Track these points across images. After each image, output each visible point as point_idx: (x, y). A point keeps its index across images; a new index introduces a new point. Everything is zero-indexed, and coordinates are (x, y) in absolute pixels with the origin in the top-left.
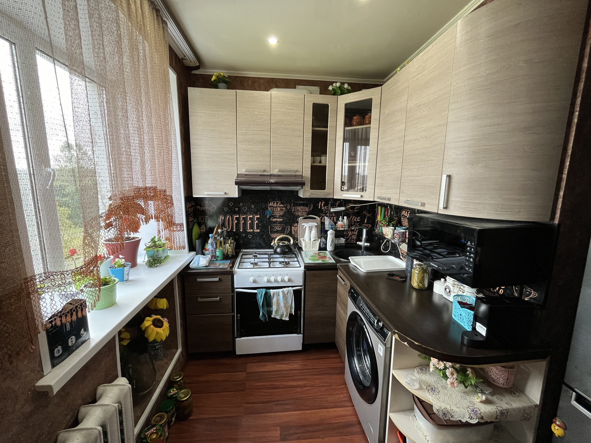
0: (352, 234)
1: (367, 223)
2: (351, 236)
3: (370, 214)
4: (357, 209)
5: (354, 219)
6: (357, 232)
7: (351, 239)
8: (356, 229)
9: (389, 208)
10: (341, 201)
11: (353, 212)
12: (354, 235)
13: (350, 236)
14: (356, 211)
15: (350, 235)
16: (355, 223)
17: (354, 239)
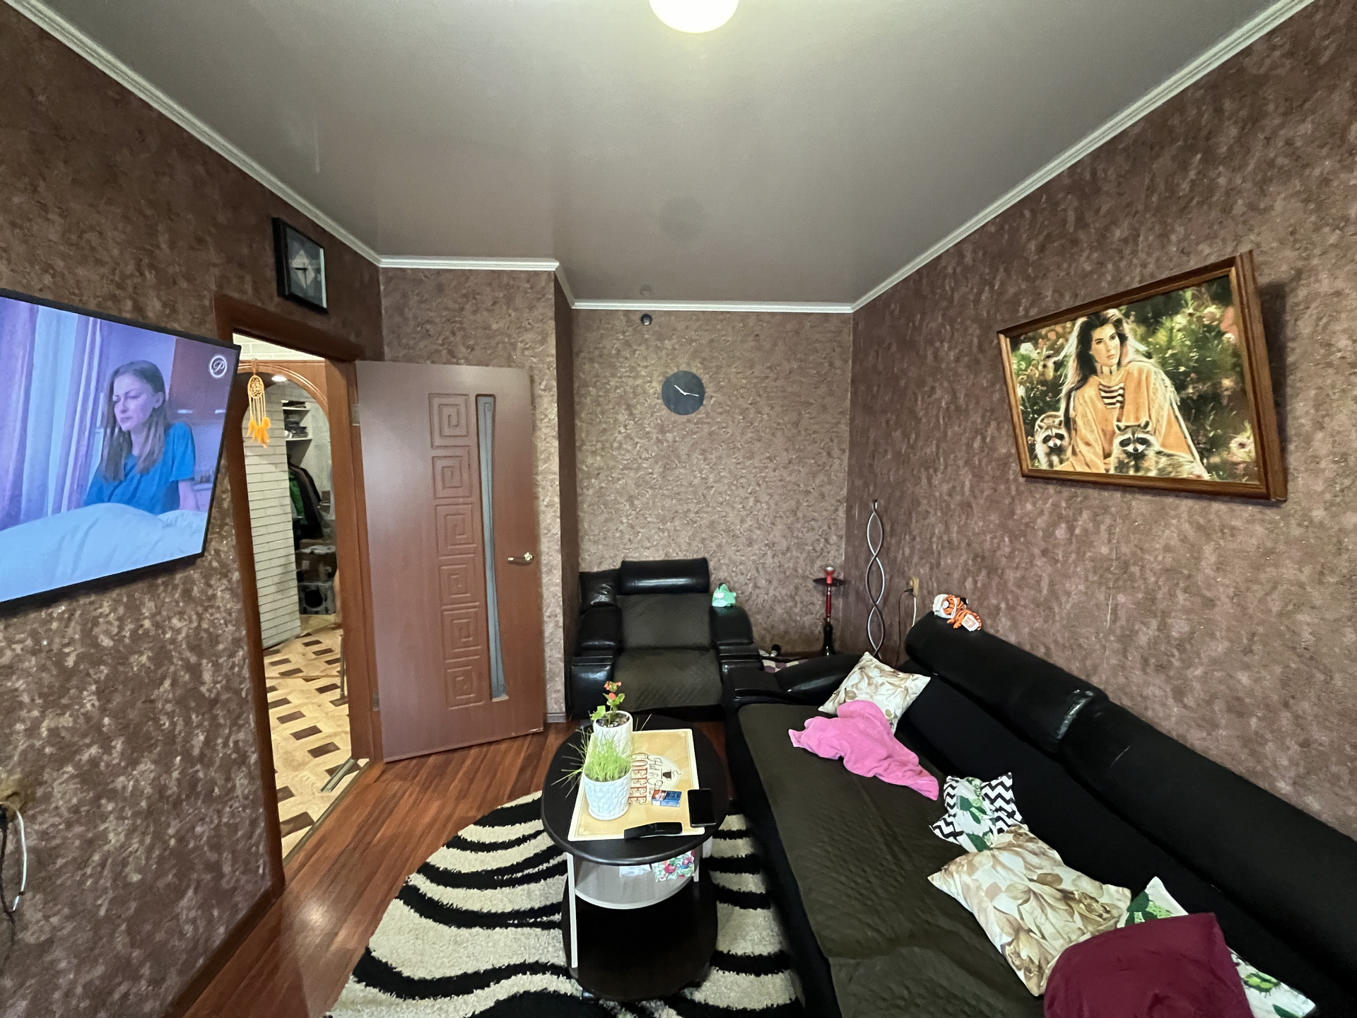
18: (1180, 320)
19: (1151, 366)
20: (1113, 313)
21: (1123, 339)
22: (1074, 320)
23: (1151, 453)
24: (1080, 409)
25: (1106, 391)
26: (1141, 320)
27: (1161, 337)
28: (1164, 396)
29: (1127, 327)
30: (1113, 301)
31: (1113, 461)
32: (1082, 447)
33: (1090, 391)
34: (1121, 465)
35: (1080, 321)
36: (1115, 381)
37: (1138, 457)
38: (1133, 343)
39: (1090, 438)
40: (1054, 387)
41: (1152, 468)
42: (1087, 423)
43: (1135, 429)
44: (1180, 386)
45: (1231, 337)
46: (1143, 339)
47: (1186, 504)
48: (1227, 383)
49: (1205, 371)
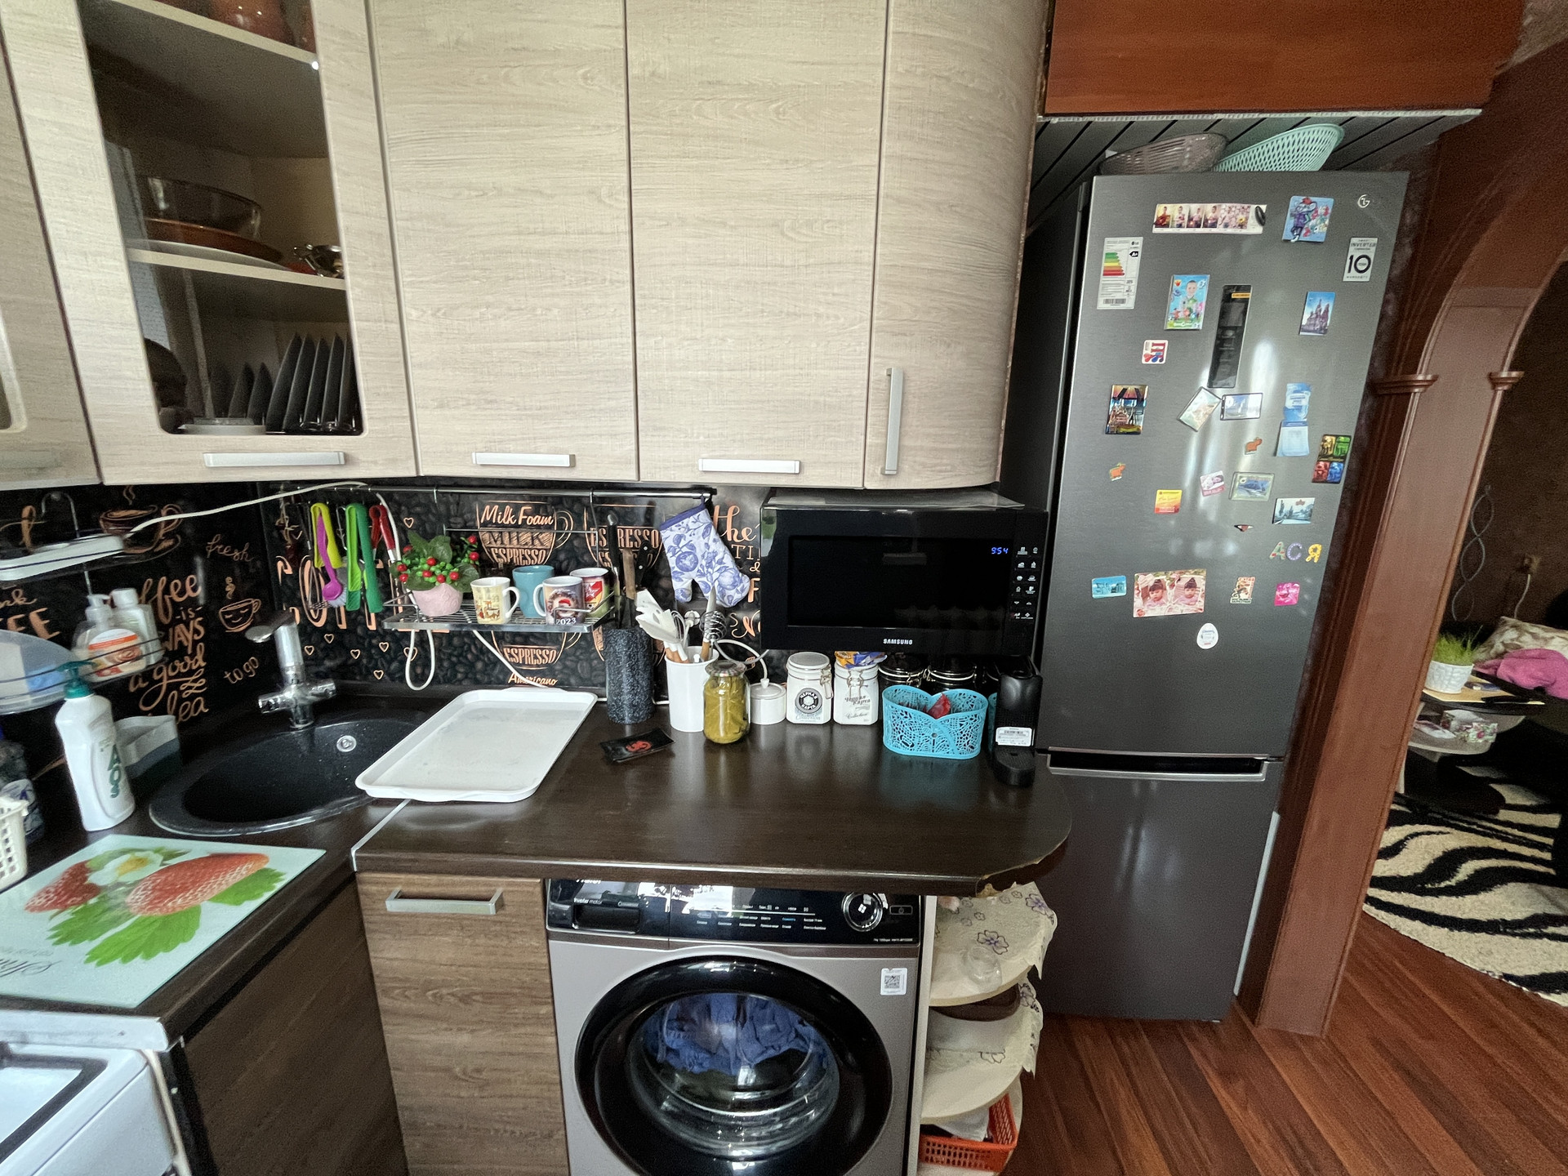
0: (180, 675)
1: (237, 597)
2: (176, 686)
3: (240, 550)
4: (167, 536)
5: (166, 591)
6: (199, 656)
7: (181, 700)
8: (195, 643)
9: (383, 503)
10: (49, 502)
11: (151, 553)
12: (191, 673)
13: (170, 687)
14: (165, 544)
15: (165, 683)
16: (177, 612)
17: (192, 698)
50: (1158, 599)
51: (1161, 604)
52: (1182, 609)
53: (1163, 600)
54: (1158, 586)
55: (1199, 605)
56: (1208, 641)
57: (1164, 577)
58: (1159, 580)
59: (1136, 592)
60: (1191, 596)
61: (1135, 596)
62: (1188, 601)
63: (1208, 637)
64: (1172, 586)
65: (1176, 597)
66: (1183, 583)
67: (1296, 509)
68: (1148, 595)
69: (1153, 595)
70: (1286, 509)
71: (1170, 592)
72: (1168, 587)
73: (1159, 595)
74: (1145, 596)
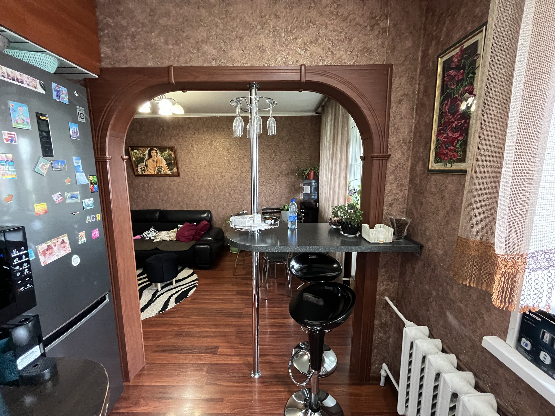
18: (166, 152)
19: (162, 158)
20: (155, 149)
21: (157, 153)
22: (148, 148)
23: (162, 171)
24: (149, 163)
25: (154, 161)
26: (160, 151)
27: (163, 154)
28: (164, 162)
29: (158, 152)
30: (156, 147)
31: (156, 172)
32: (149, 170)
33: (151, 160)
34: (157, 173)
35: (149, 149)
36: (156, 159)
37: (160, 171)
38: (159, 154)
39: (151, 168)
40: (143, 159)
41: (163, 173)
42: (150, 166)
43: (159, 167)
44: (166, 161)
45: (173, 156)
46: (161, 154)
47: (168, 178)
48: (173, 161)
49: (170, 160)
50: (51, 253)
51: (53, 255)
52: (63, 253)
53: (53, 253)
54: (49, 248)
55: (69, 250)
56: (76, 262)
57: (51, 243)
58: (49, 245)
59: (39, 254)
60: (64, 247)
61: (40, 256)
62: (64, 249)
63: (76, 261)
64: (55, 245)
65: (58, 249)
66: (60, 242)
67: (89, 203)
68: (46, 254)
69: (48, 253)
70: (86, 204)
71: (55, 249)
72: (54, 247)
73: (50, 252)
74: (44, 254)
